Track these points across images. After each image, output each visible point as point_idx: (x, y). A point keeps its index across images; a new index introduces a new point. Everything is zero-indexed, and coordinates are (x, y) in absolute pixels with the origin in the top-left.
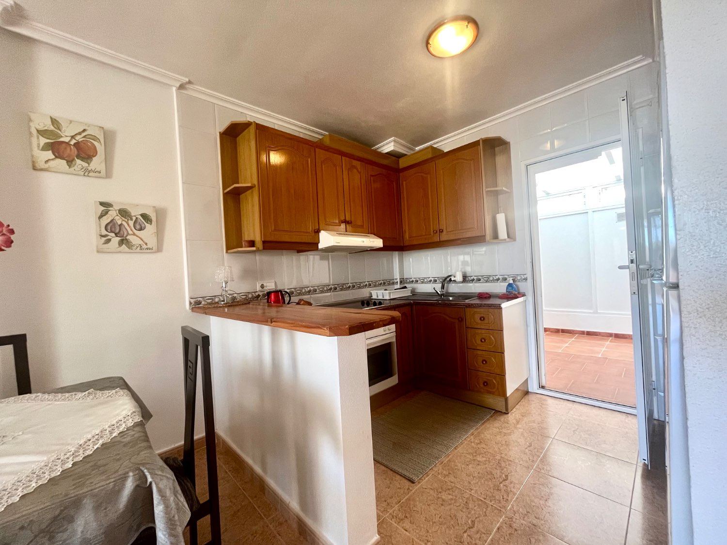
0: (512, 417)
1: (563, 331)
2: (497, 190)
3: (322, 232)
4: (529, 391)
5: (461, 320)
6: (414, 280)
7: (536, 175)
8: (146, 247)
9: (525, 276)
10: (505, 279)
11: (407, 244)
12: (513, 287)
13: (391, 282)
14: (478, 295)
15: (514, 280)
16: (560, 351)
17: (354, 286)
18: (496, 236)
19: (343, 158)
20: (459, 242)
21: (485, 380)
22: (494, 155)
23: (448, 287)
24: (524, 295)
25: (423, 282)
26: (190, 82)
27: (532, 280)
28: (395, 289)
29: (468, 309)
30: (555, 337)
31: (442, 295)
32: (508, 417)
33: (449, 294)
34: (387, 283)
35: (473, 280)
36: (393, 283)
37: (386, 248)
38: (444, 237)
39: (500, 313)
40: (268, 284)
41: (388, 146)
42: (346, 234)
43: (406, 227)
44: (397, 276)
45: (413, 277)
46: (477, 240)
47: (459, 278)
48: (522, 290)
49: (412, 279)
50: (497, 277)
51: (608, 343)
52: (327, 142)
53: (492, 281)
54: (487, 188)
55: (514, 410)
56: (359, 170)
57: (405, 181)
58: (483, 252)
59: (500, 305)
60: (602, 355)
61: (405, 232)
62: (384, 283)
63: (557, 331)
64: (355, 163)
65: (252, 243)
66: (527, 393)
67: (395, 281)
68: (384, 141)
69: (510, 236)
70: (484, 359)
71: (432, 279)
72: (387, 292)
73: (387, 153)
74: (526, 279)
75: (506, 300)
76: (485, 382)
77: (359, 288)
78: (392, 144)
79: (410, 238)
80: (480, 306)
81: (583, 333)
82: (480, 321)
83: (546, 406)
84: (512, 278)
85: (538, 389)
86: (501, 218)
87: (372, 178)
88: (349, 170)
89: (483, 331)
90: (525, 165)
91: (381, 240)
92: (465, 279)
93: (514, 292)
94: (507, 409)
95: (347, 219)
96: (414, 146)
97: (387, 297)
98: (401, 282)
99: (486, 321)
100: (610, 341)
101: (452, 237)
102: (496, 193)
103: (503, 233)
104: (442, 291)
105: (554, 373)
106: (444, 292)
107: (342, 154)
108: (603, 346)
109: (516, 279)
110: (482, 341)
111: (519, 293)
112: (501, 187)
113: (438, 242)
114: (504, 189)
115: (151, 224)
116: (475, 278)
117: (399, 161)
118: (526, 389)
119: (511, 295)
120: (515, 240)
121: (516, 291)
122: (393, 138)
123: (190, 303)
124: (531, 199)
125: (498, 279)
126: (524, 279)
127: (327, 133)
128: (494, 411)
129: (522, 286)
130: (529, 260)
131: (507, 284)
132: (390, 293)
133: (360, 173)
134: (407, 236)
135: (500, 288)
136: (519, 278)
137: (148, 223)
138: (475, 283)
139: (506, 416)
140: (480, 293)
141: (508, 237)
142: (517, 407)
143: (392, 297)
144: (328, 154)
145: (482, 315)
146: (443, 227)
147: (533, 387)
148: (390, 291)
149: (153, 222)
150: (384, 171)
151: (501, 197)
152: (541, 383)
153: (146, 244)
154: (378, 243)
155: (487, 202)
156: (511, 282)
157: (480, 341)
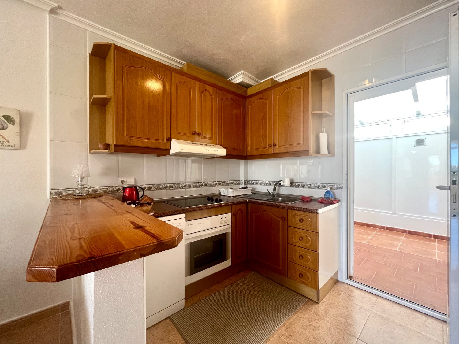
0: (321, 307)
1: (368, 225)
2: (321, 113)
3: (173, 140)
4: (339, 280)
5: (284, 219)
6: (255, 182)
7: (355, 103)
8: (8, 144)
9: (341, 186)
10: (324, 187)
11: (249, 154)
12: (330, 194)
13: (237, 182)
14: (301, 198)
15: (331, 188)
16: (365, 243)
17: (205, 185)
18: (318, 151)
19: (197, 82)
20: (288, 154)
21: (301, 272)
22: (321, 86)
23: (279, 189)
24: (338, 201)
25: (261, 184)
26: (59, 8)
27: (346, 189)
28: (240, 188)
29: (290, 210)
30: (362, 230)
31: (273, 195)
32: (318, 307)
33: (279, 195)
34: (234, 183)
35: (299, 185)
36: (239, 183)
37: (229, 156)
38: (277, 150)
39: (316, 217)
40: (128, 180)
41: (238, 78)
42: (197, 144)
43: (249, 141)
44: (242, 179)
45: (254, 180)
46: (303, 153)
47: (287, 183)
48: (337, 197)
49: (253, 181)
50: (318, 185)
51: (403, 238)
52: (185, 69)
53: (313, 187)
54: (313, 110)
55: (325, 299)
56: (211, 93)
57: (250, 105)
58: (311, 164)
59: (317, 210)
60: (399, 249)
61: (248, 145)
62: (232, 183)
63: (363, 225)
64: (207, 87)
65: (107, 146)
66: (337, 282)
67: (241, 182)
68: (235, 74)
69: (331, 151)
70: (301, 254)
71: (268, 182)
72: (231, 190)
73: (237, 84)
74: (341, 188)
75: (323, 205)
76: (301, 274)
77: (210, 186)
78: (242, 76)
79: (251, 149)
80: (300, 210)
81: (383, 228)
82: (299, 222)
83: (352, 298)
84: (329, 187)
85: (346, 279)
86: (323, 137)
87: (222, 102)
88: (202, 92)
89: (301, 231)
90: (346, 93)
91: (225, 150)
92: (292, 184)
93: (330, 198)
94: (318, 299)
95: (198, 132)
96: (259, 80)
97: (231, 195)
98: (245, 183)
99: (304, 223)
100: (405, 237)
101: (283, 150)
102: (321, 116)
103: (324, 149)
104: (274, 193)
105: (360, 263)
106: (276, 194)
107: (196, 79)
108: (399, 240)
109: (333, 188)
110: (300, 239)
111: (335, 200)
112: (325, 111)
113: (272, 154)
114: (327, 112)
115: (14, 125)
116: (300, 184)
117: (247, 90)
118: (336, 279)
119: (328, 201)
120: (334, 155)
121: (332, 198)
122: (242, 71)
123: (51, 194)
124: (349, 127)
125: (319, 186)
126: (340, 188)
127: (185, 63)
128: (307, 300)
129: (338, 194)
130: (345, 173)
131: (326, 190)
132: (233, 191)
133: (211, 95)
134: (249, 148)
135: (320, 194)
136: (336, 186)
137: (11, 124)
138: (300, 188)
139: (317, 306)
140: (303, 196)
141: (329, 152)
142: (327, 296)
143: (235, 195)
144: (183, 78)
145: (302, 217)
146: (276, 142)
147: (343, 277)
148: (233, 190)
149: (16, 123)
150: (233, 97)
151: (324, 120)
152: (349, 274)
153: (8, 142)
154: (222, 152)
155: (312, 123)
156: (329, 190)
157: (299, 240)
